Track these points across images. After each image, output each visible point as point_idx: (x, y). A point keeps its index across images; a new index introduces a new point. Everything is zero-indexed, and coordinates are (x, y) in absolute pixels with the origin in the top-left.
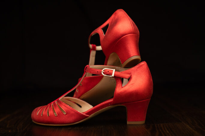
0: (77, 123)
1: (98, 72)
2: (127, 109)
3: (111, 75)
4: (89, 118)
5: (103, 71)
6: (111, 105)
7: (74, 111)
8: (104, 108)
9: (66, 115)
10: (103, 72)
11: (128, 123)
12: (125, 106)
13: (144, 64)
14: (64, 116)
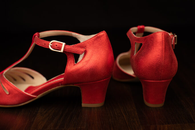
0: (23, 104)
1: (45, 44)
2: (81, 90)
3: (60, 50)
4: (36, 99)
5: (51, 44)
6: (62, 85)
7: (18, 91)
8: (54, 88)
9: (9, 96)
10: (51, 46)
11: (83, 105)
12: (79, 87)
13: (103, 35)
14: (7, 96)
